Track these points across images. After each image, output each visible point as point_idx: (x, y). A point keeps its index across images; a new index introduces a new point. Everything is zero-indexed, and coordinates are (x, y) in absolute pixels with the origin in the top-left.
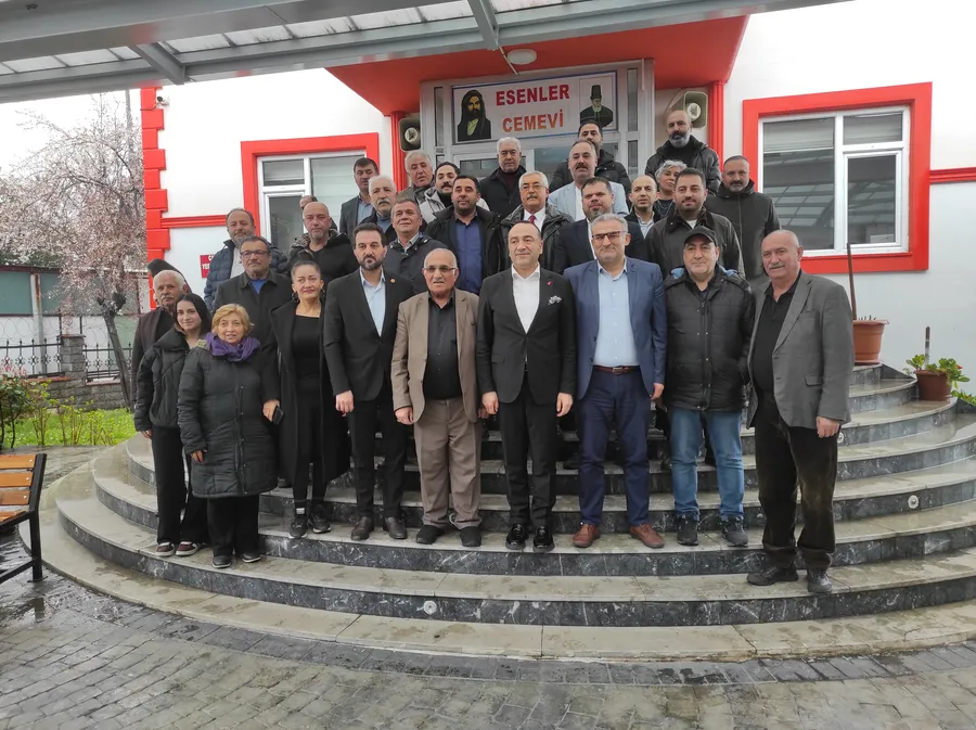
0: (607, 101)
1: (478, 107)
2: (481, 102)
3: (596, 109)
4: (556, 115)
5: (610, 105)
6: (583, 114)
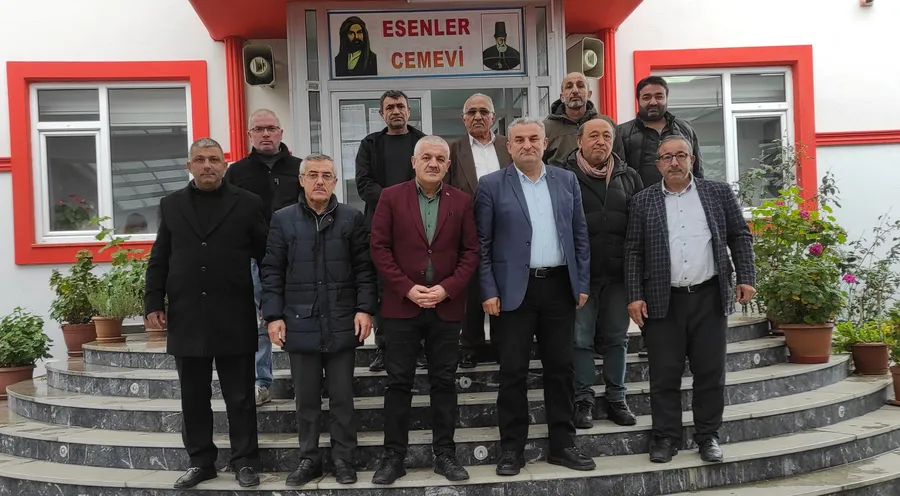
0: (513, 40)
1: (360, 36)
2: (364, 31)
3: (502, 50)
4: (455, 52)
5: (516, 45)
6: (486, 54)
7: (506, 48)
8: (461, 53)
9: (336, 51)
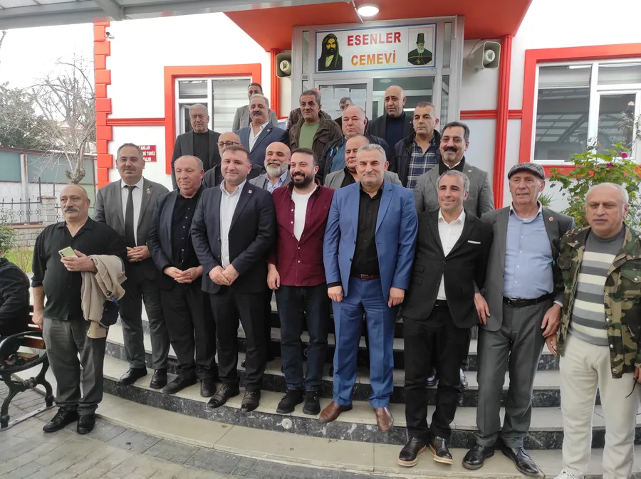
3: (420, 51)
4: (391, 54)
5: (430, 49)
6: (410, 54)
7: (423, 51)
8: (394, 54)
9: (319, 55)
